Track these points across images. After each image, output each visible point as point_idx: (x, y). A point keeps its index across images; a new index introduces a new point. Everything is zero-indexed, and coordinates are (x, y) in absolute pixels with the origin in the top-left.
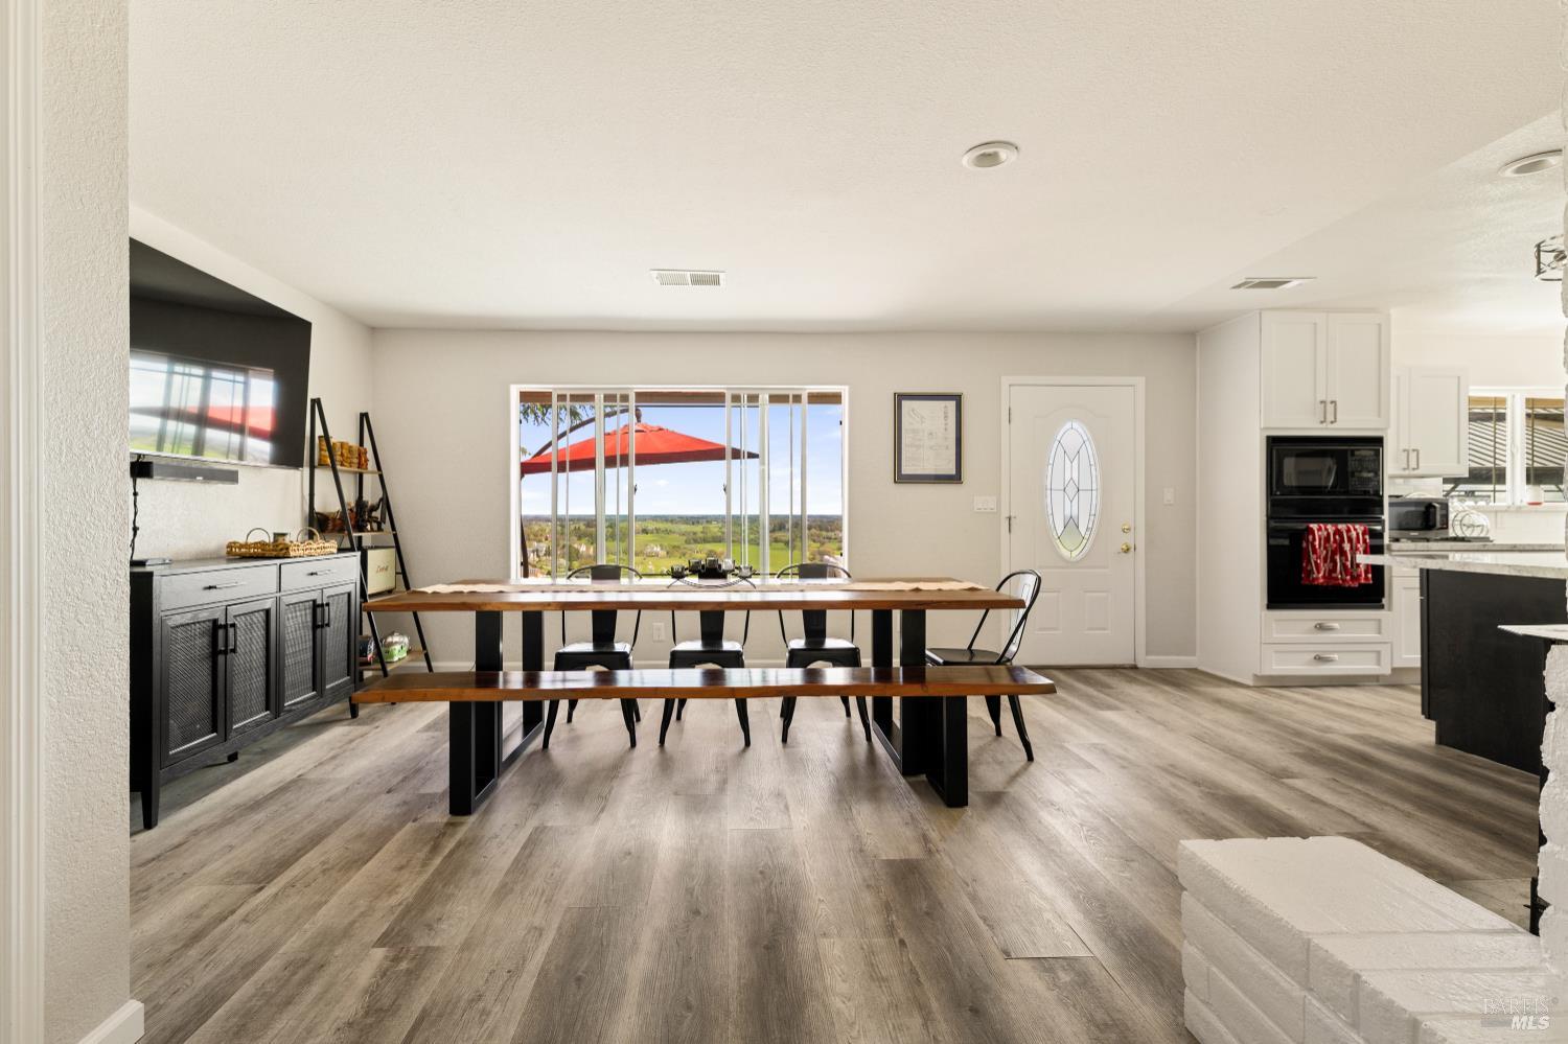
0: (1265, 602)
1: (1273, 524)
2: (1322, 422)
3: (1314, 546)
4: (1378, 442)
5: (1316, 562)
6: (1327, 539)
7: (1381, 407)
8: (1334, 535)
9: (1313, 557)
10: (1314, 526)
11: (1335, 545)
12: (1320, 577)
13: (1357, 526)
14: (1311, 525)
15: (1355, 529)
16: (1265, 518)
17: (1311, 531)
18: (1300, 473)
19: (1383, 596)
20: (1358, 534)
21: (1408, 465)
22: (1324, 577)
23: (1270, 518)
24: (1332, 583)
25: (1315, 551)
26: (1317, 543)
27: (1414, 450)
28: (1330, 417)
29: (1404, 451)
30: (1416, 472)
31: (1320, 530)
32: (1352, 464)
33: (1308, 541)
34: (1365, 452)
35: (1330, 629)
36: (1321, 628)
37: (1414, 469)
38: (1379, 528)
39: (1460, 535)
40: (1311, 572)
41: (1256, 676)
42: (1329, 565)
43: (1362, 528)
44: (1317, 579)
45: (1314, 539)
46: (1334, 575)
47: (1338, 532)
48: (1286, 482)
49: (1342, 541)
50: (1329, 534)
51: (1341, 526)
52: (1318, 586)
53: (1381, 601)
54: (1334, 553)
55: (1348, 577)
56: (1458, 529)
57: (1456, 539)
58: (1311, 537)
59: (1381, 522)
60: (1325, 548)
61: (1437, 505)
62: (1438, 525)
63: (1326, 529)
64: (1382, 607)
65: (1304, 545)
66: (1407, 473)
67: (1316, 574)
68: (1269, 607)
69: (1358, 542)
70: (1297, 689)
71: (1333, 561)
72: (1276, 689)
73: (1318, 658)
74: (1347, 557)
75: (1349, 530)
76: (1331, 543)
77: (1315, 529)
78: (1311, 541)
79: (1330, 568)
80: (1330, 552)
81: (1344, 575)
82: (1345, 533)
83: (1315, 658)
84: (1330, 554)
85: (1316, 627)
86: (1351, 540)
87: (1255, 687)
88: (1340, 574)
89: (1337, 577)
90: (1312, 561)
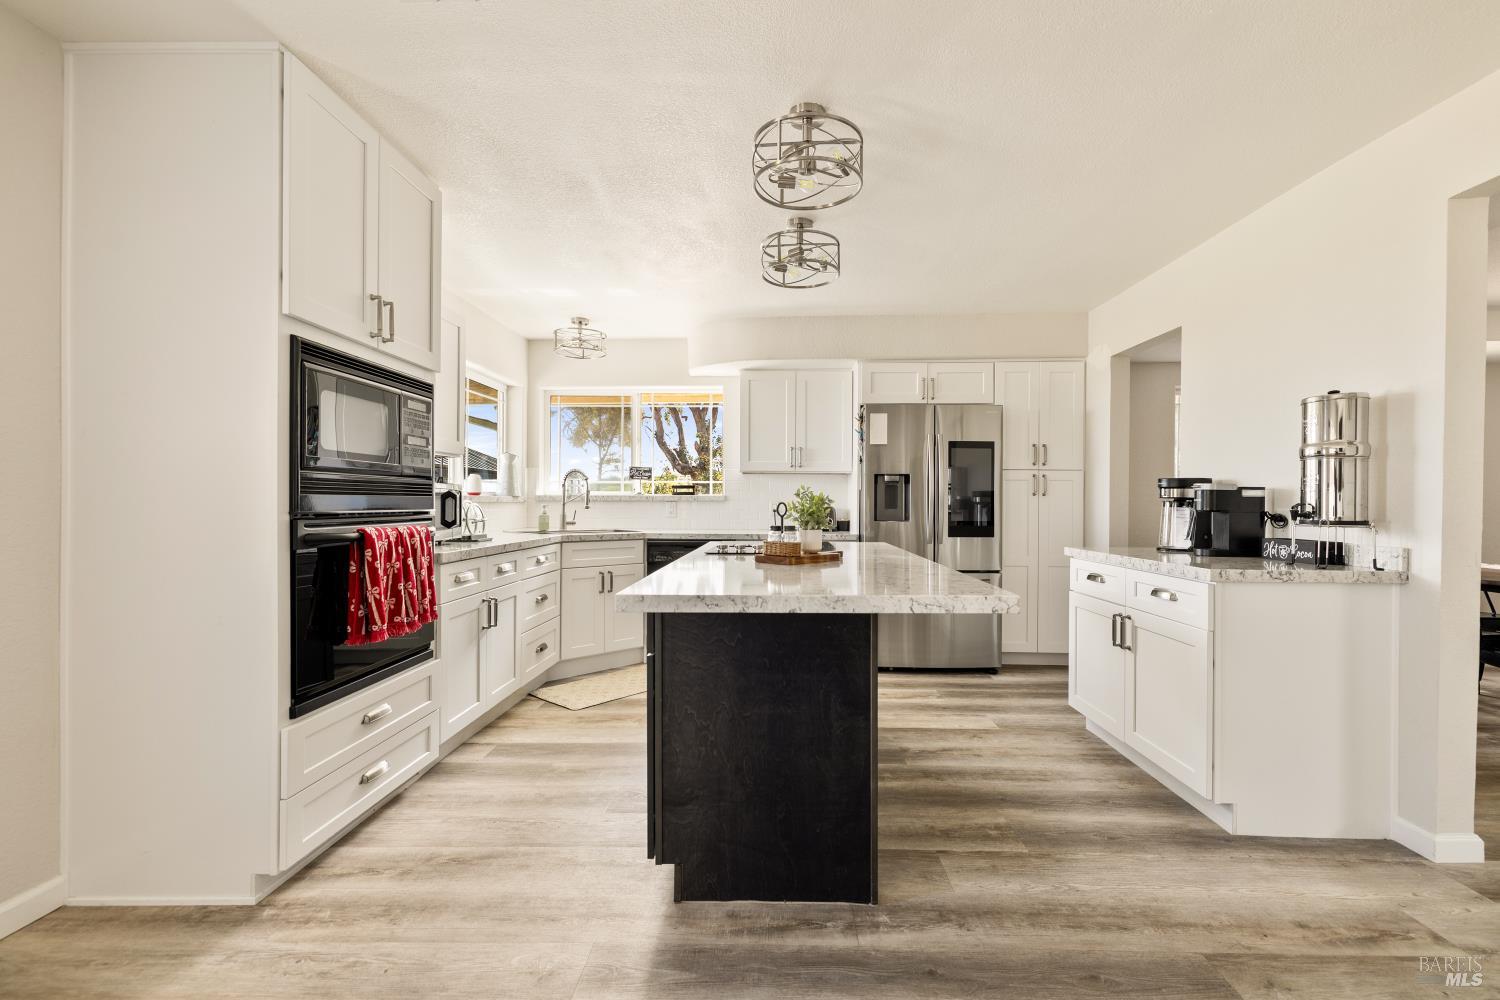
0: (288, 702)
1: (304, 530)
2: (374, 337)
3: (374, 571)
4: (428, 389)
5: (377, 602)
6: (389, 555)
7: (431, 333)
8: (396, 545)
9: (372, 594)
10: (372, 530)
11: (397, 565)
12: (382, 630)
13: (419, 528)
14: (368, 530)
15: (417, 533)
16: (288, 517)
17: (365, 539)
19: (432, 639)
22: (388, 627)
23: (297, 516)
24: (395, 634)
25: (375, 582)
26: (377, 564)
28: (385, 332)
31: (380, 537)
33: (365, 563)
34: (415, 404)
35: (380, 717)
36: (367, 720)
39: (468, 533)
42: (392, 602)
43: (424, 530)
44: (378, 633)
46: (398, 619)
47: (400, 539)
49: (406, 555)
50: (390, 544)
51: (404, 529)
53: (430, 646)
54: (396, 579)
55: (416, 618)
58: (368, 553)
59: (431, 520)
60: (387, 571)
61: (457, 494)
63: (387, 536)
64: (430, 655)
65: (354, 568)
67: (379, 623)
68: (294, 713)
69: (423, 555)
70: (333, 859)
71: (396, 594)
72: (302, 884)
73: (364, 781)
74: (413, 582)
75: (412, 535)
76: (393, 561)
77: (374, 537)
78: (370, 559)
79: (392, 607)
80: (391, 577)
81: (412, 615)
82: (408, 539)
83: (361, 782)
84: (390, 583)
85: (363, 722)
86: (416, 550)
87: (261, 905)
88: (407, 615)
89: (403, 622)
90: (371, 600)
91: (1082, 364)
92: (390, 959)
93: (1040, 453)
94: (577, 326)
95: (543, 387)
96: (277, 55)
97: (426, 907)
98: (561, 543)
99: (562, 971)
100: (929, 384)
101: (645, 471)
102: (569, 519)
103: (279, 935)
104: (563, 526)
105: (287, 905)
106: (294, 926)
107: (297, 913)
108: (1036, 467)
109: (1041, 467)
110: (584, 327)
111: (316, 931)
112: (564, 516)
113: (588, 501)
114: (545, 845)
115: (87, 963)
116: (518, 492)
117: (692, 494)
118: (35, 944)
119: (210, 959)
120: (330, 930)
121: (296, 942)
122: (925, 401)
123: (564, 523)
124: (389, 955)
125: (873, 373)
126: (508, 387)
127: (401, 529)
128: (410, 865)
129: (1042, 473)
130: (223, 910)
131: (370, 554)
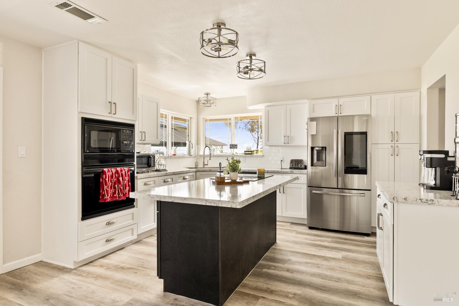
0: (81, 216)
1: (85, 170)
2: (110, 113)
3: (106, 181)
4: (132, 126)
5: (107, 190)
6: (112, 177)
7: (134, 109)
8: (115, 174)
9: (105, 187)
10: (106, 170)
11: (115, 179)
12: (108, 198)
13: (125, 168)
14: (105, 169)
15: (124, 170)
16: (81, 166)
17: (104, 173)
18: (100, 140)
19: (134, 202)
20: (125, 172)
21: (142, 139)
22: (111, 197)
23: (83, 166)
24: (114, 199)
25: (106, 184)
26: (107, 179)
27: (144, 132)
28: (113, 112)
29: (141, 132)
30: (145, 142)
31: (109, 171)
32: (122, 137)
33: (103, 179)
34: (127, 131)
35: (113, 223)
36: (109, 224)
37: (144, 141)
38: (133, 169)
39: (158, 169)
40: (104, 195)
41: (75, 262)
42: (113, 190)
43: (127, 169)
44: (107, 199)
45: (106, 177)
46: (115, 195)
47: (117, 172)
48: (92, 145)
49: (119, 177)
50: (113, 174)
51: (119, 169)
52: (108, 202)
53: (133, 204)
54: (115, 183)
55: (122, 195)
56: (157, 166)
57: (157, 171)
58: (104, 176)
59: (133, 166)
60: (111, 181)
61: (152, 157)
62: (152, 166)
63: (112, 171)
64: (134, 207)
65: (101, 180)
66: (141, 142)
67: (107, 196)
68: (83, 219)
69: (126, 176)
70: (97, 261)
71: (115, 188)
72: (86, 266)
73: (107, 241)
74: (121, 184)
75: (121, 171)
76: (114, 178)
77: (106, 171)
78: (104, 178)
79: (114, 192)
80: (113, 183)
81: (120, 194)
82: (120, 172)
83: (106, 241)
84: (113, 184)
85: (106, 224)
86: (123, 175)
87: (74, 269)
88: (119, 194)
89: (117, 196)
90: (105, 189)
91: (419, 92)
92: (88, 288)
93: (394, 136)
94: (206, 96)
95: (202, 117)
96: (77, 43)
97: (105, 278)
98: (196, 172)
99: (120, 301)
100: (339, 107)
101: (235, 146)
102: (205, 163)
103: (72, 277)
104: (204, 166)
105: (79, 270)
106: (77, 275)
107: (79, 273)
108: (393, 142)
109: (396, 142)
110: (209, 96)
111: (80, 278)
112: (204, 162)
113: (210, 157)
114: (146, 268)
115: (37, 274)
116: (192, 153)
117: (251, 154)
118: (32, 268)
119: (57, 279)
120: (83, 278)
121: (74, 279)
122: (337, 115)
123: (204, 165)
124: (89, 287)
125: (313, 105)
126: (191, 117)
127: (118, 169)
128: (111, 266)
129: (396, 145)
130: (67, 268)
131: (105, 176)
